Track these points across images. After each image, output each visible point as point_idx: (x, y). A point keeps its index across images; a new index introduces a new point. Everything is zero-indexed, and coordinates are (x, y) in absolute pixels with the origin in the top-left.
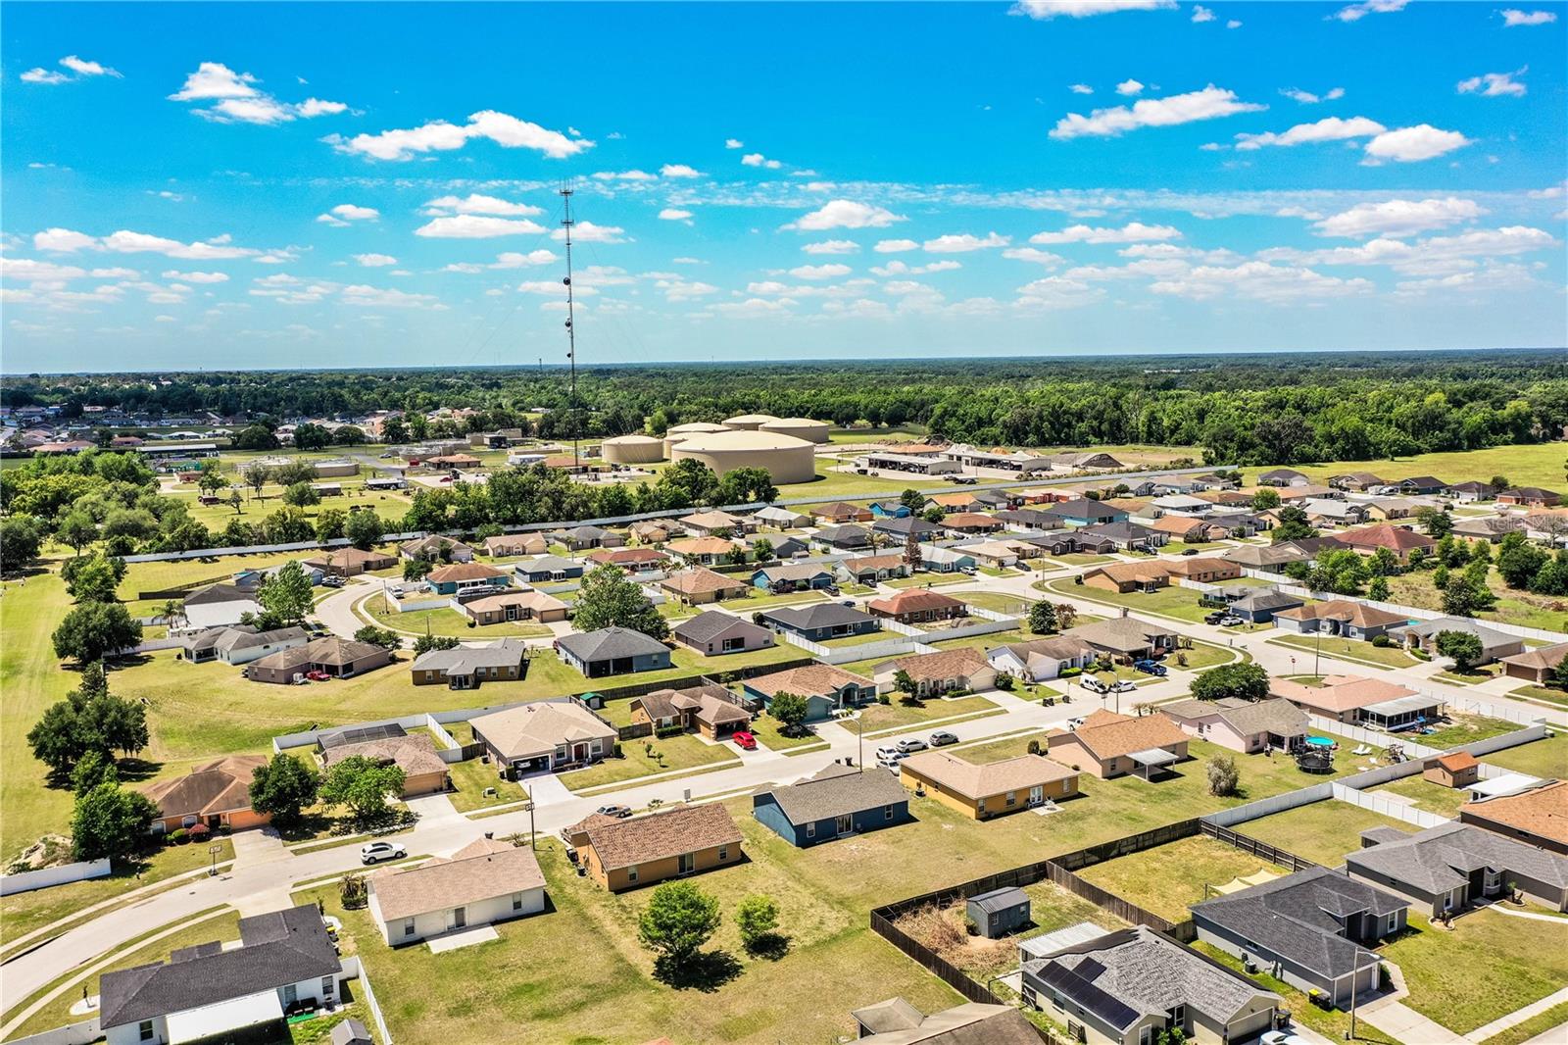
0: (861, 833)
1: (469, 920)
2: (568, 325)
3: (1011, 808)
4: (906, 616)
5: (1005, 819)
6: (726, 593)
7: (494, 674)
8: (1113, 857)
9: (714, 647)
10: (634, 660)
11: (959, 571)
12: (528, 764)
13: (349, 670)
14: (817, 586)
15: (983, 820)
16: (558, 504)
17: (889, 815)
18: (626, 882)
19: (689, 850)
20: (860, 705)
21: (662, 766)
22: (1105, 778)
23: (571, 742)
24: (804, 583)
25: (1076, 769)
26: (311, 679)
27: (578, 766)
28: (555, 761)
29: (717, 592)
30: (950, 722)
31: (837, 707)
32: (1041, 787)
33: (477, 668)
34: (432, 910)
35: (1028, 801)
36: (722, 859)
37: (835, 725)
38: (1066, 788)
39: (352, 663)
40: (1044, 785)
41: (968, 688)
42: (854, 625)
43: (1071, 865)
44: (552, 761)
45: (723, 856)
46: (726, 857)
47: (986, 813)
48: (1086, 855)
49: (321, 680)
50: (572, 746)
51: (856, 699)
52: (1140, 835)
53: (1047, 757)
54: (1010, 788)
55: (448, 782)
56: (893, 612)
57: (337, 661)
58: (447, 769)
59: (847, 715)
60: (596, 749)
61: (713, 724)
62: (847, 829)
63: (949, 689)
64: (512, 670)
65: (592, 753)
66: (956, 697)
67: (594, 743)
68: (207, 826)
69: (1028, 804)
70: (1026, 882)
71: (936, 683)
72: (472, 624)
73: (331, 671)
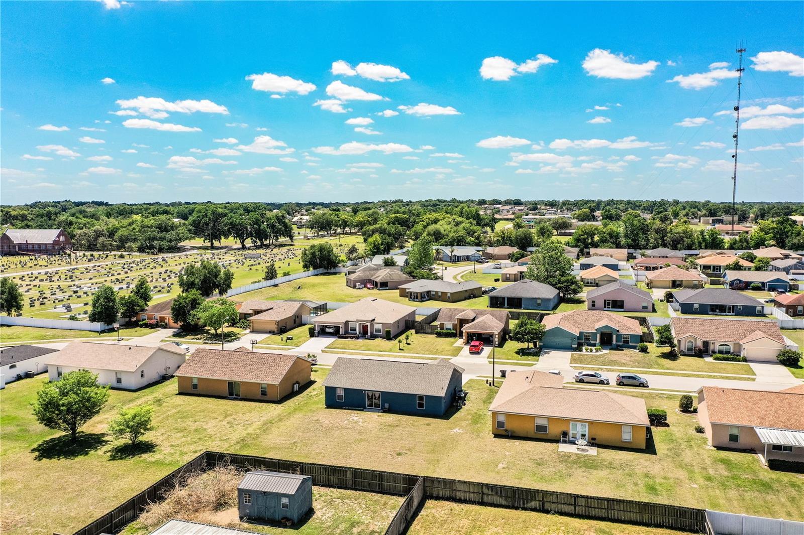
0: (384, 412)
2: (735, 137)
3: (541, 435)
5: (517, 443)
6: (684, 283)
7: (439, 297)
8: (525, 509)
9: (596, 304)
10: (523, 300)
12: (331, 330)
13: (384, 285)
14: (772, 289)
17: (421, 405)
18: (189, 388)
19: (235, 379)
20: (618, 348)
21: (400, 349)
22: (715, 447)
23: (358, 321)
24: (760, 285)
25: (700, 430)
26: (365, 287)
27: (357, 338)
28: (346, 332)
29: (674, 282)
30: (673, 374)
31: (594, 345)
32: (587, 424)
33: (430, 291)
34: (71, 365)
35: (565, 434)
36: (263, 396)
37: (568, 354)
38: (627, 436)
39: (387, 283)
40: (592, 423)
41: (742, 356)
42: (733, 306)
43: (460, 495)
44: (342, 331)
45: (264, 393)
46: (266, 395)
47: (506, 430)
48: (485, 491)
49: (369, 288)
50: (358, 323)
51: (614, 342)
52: (582, 497)
53: (693, 415)
54: (540, 413)
55: (281, 329)
56: (785, 303)
57: (378, 280)
58: (278, 320)
59: (591, 351)
60: (378, 331)
61: (464, 331)
62: (377, 406)
63: (720, 352)
64: (449, 295)
65: (374, 333)
66: (721, 360)
67: (377, 326)
68: (157, 322)
69: (564, 437)
70: (392, 491)
71: (706, 344)
72: (497, 280)
73: (375, 284)
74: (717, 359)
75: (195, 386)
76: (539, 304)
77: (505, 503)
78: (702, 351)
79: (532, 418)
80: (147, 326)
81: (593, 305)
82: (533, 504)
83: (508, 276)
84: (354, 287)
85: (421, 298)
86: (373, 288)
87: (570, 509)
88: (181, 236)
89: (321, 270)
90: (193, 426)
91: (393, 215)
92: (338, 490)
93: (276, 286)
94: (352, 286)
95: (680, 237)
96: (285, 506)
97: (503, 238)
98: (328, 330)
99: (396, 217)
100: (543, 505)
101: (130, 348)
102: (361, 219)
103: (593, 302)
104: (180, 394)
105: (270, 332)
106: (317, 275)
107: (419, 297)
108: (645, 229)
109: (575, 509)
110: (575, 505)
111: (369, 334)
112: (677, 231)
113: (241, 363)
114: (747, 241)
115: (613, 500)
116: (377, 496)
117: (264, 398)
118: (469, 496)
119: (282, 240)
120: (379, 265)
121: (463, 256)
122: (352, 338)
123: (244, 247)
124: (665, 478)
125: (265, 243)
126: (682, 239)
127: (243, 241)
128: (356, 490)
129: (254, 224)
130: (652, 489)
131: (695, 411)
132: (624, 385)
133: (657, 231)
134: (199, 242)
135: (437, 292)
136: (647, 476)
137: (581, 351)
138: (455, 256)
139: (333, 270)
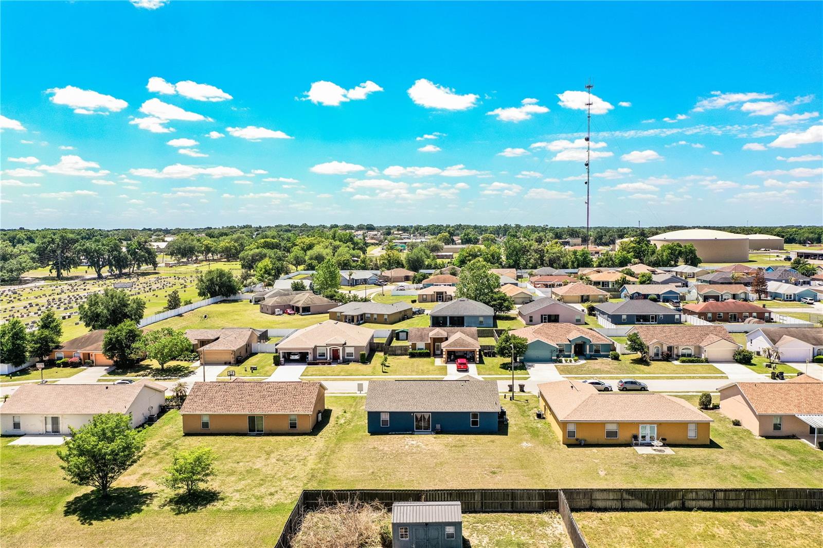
1: (63, 427)
2: (587, 165)
3: (612, 440)
4: (710, 315)
5: (595, 450)
6: (591, 298)
7: (375, 319)
8: (668, 509)
9: (534, 319)
10: (465, 318)
11: (800, 301)
12: (297, 357)
13: (306, 310)
14: (666, 300)
15: (569, 446)
16: (541, 258)
17: (475, 423)
18: (198, 427)
19: (257, 412)
20: (590, 358)
21: (384, 372)
22: (762, 437)
23: (327, 345)
24: (655, 297)
25: (737, 423)
26: (284, 313)
27: (330, 364)
28: (315, 358)
29: (582, 296)
30: (658, 378)
31: (569, 356)
32: (656, 426)
33: (365, 314)
34: (34, 412)
35: (635, 437)
36: (293, 429)
37: (551, 366)
38: (692, 434)
39: (309, 307)
40: (660, 424)
41: (703, 357)
42: (656, 316)
43: (600, 504)
44: (310, 357)
45: (293, 426)
46: (295, 427)
47: (577, 440)
48: (625, 496)
49: (289, 314)
50: (328, 348)
51: (588, 352)
52: (721, 490)
53: (717, 411)
54: (610, 419)
55: (237, 359)
56: (697, 311)
57: (300, 304)
58: (235, 349)
59: (571, 361)
60: (350, 354)
61: (444, 350)
62: (427, 428)
63: (683, 355)
64: (386, 317)
65: (346, 357)
66: (687, 362)
67: (348, 350)
68: (80, 359)
69: (634, 441)
70: (526, 509)
71: (670, 349)
72: (414, 301)
73: (296, 310)
74: (683, 362)
75: (205, 425)
76: (481, 322)
77: (645, 506)
78: (668, 356)
79: (603, 424)
80: (66, 365)
81: (531, 321)
82: (673, 504)
83: (425, 297)
84: (273, 313)
85: (358, 321)
86: (294, 314)
87: (709, 504)
88: (23, 265)
89: (219, 298)
90: (241, 467)
91: (263, 240)
92: (470, 515)
93: (180, 315)
94: (270, 311)
95: (557, 256)
96: (450, 536)
97: (389, 261)
98: (292, 357)
99: (265, 242)
100: (683, 504)
101: (107, 388)
102: (227, 244)
103: (531, 317)
104: (187, 434)
105: (226, 364)
106: (216, 303)
107: (355, 320)
108: (524, 250)
109: (714, 503)
110: (714, 500)
111: (341, 359)
112: (554, 251)
113: (258, 395)
114: (611, 259)
115: (749, 490)
116: (515, 516)
117: (294, 431)
118: (609, 504)
119: (144, 267)
120: (288, 290)
121: (361, 280)
122: (324, 364)
123: (100, 277)
124: (753, 468)
125: (124, 271)
126: (558, 258)
127: (99, 270)
128: (488, 512)
129: (113, 251)
130: (749, 478)
131: (716, 407)
132: (627, 390)
133: (536, 251)
134: (45, 272)
135: (372, 314)
136: (734, 467)
137: (561, 362)
138: (353, 279)
139: (232, 297)
